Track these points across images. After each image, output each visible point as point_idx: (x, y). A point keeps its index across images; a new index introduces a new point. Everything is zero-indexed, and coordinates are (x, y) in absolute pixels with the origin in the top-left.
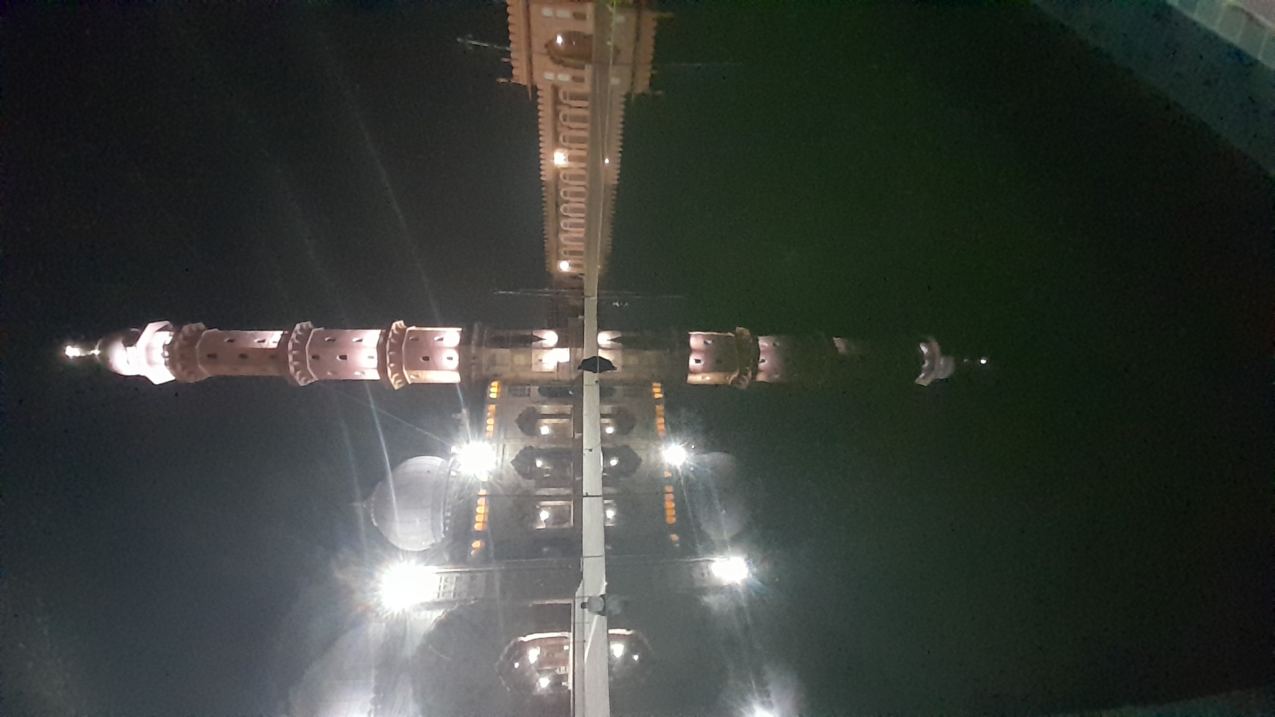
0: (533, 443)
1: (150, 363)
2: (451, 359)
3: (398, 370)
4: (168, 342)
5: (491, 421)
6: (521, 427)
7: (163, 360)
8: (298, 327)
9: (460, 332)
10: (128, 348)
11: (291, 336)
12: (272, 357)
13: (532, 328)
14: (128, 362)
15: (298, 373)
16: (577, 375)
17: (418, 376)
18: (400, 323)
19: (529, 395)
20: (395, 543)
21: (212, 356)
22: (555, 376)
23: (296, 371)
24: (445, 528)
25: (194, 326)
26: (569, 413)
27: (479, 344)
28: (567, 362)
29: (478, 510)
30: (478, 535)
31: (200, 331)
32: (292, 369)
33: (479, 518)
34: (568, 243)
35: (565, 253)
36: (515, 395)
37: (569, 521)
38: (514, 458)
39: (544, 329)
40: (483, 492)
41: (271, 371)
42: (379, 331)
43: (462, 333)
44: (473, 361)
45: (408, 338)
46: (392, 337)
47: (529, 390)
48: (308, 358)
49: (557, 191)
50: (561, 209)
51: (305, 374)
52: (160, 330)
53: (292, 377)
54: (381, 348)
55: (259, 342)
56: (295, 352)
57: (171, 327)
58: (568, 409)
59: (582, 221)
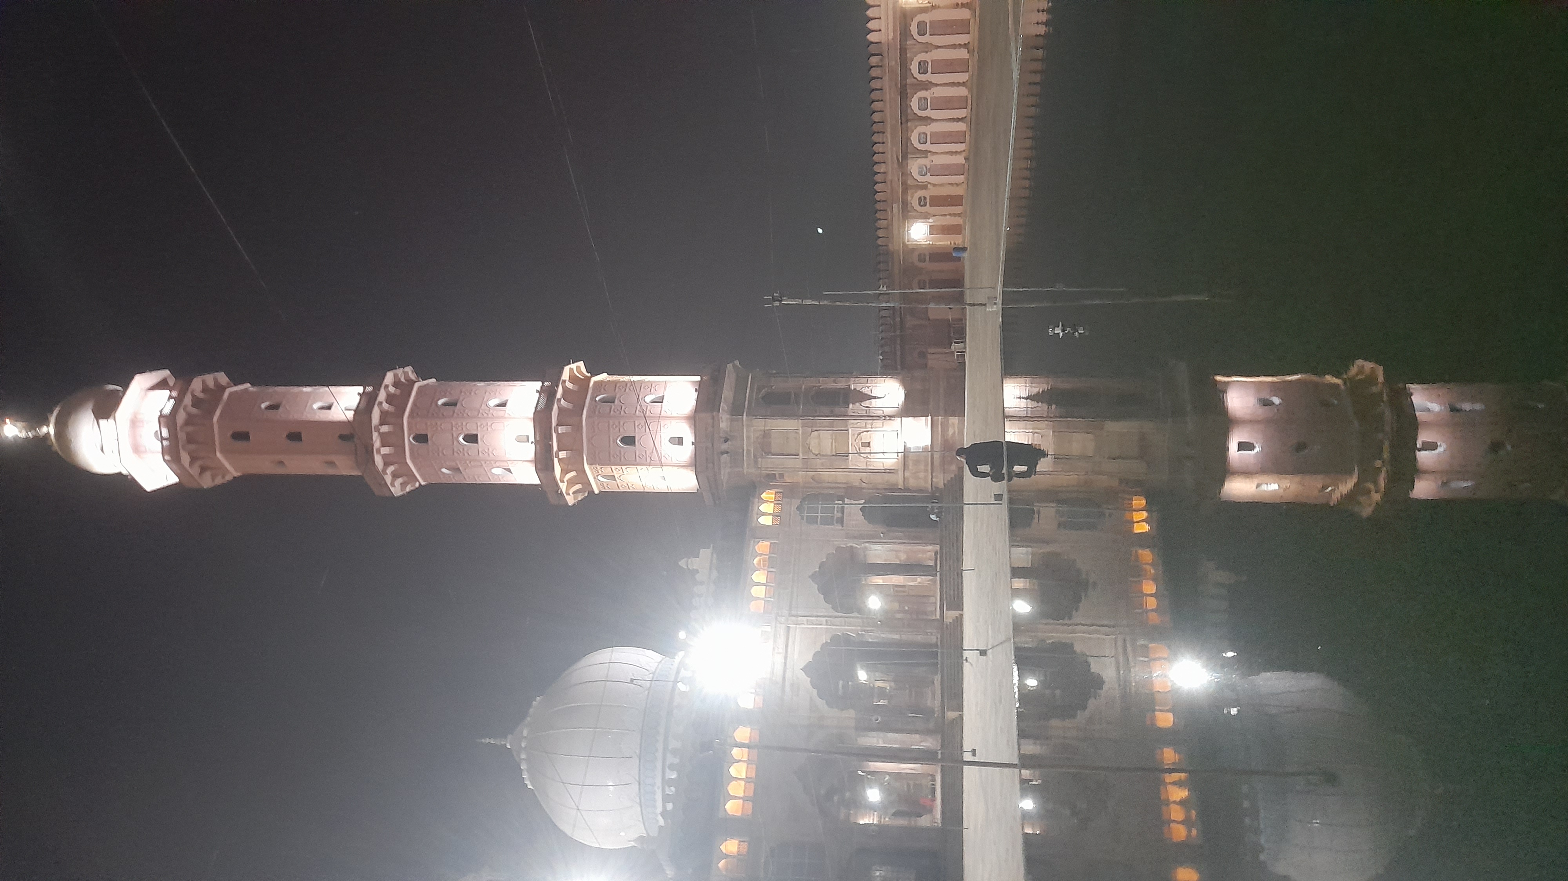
0: (850, 627)
1: (137, 449)
2: (680, 441)
3: (574, 464)
4: (167, 411)
5: (759, 576)
6: (826, 592)
7: (158, 446)
8: (389, 377)
9: (698, 384)
10: (102, 422)
11: (377, 395)
12: (343, 437)
13: (849, 373)
14: (102, 450)
15: (390, 469)
16: (949, 476)
17: (613, 478)
18: (578, 367)
19: (841, 521)
20: (568, 830)
21: (241, 436)
22: (898, 479)
23: (387, 464)
24: (664, 806)
25: (209, 379)
26: (931, 563)
27: (736, 411)
28: (925, 449)
29: (733, 771)
30: (732, 827)
31: (222, 389)
32: (378, 461)
33: (736, 789)
34: (928, 178)
35: (922, 202)
36: (812, 521)
37: (930, 810)
38: (810, 658)
39: (874, 374)
40: (743, 734)
41: (345, 467)
42: (538, 385)
43: (700, 389)
44: (724, 447)
45: (593, 398)
46: (563, 396)
47: (842, 510)
48: (408, 439)
49: (904, 64)
50: (914, 104)
51: (403, 473)
52: (153, 388)
53: (379, 477)
54: (541, 418)
55: (322, 408)
56: (385, 429)
57: (171, 382)
58: (927, 552)
59: (961, 127)
